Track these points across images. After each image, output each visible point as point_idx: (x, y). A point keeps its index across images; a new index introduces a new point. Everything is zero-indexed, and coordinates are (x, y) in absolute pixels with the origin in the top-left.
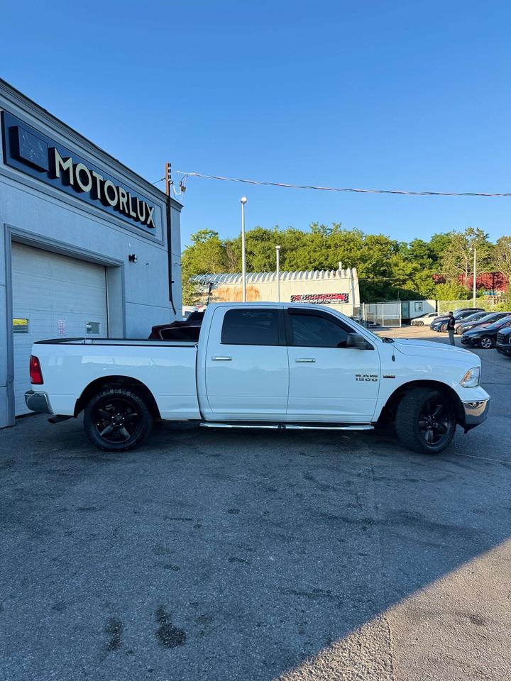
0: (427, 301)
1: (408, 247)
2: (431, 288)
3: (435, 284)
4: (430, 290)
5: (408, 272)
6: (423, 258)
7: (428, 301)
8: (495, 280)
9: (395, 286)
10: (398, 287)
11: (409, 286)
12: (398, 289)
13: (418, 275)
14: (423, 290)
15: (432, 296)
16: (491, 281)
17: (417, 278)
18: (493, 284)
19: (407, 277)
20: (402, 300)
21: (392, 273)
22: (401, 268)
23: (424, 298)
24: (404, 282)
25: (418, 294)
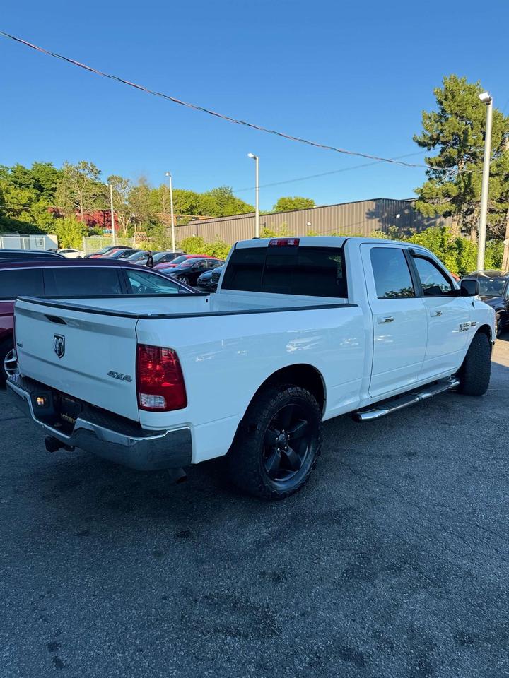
0: (48, 236)
1: (10, 173)
2: (49, 222)
3: (53, 218)
4: (49, 225)
5: (24, 201)
6: (28, 187)
7: (50, 236)
8: (106, 218)
9: (9, 216)
10: (13, 218)
11: (24, 218)
12: (14, 220)
13: (34, 207)
14: (41, 223)
15: (53, 231)
16: (102, 219)
17: (34, 209)
18: (104, 222)
19: (21, 207)
20: (20, 233)
21: (4, 201)
22: (14, 196)
23: (43, 233)
24: (19, 213)
25: (36, 227)
